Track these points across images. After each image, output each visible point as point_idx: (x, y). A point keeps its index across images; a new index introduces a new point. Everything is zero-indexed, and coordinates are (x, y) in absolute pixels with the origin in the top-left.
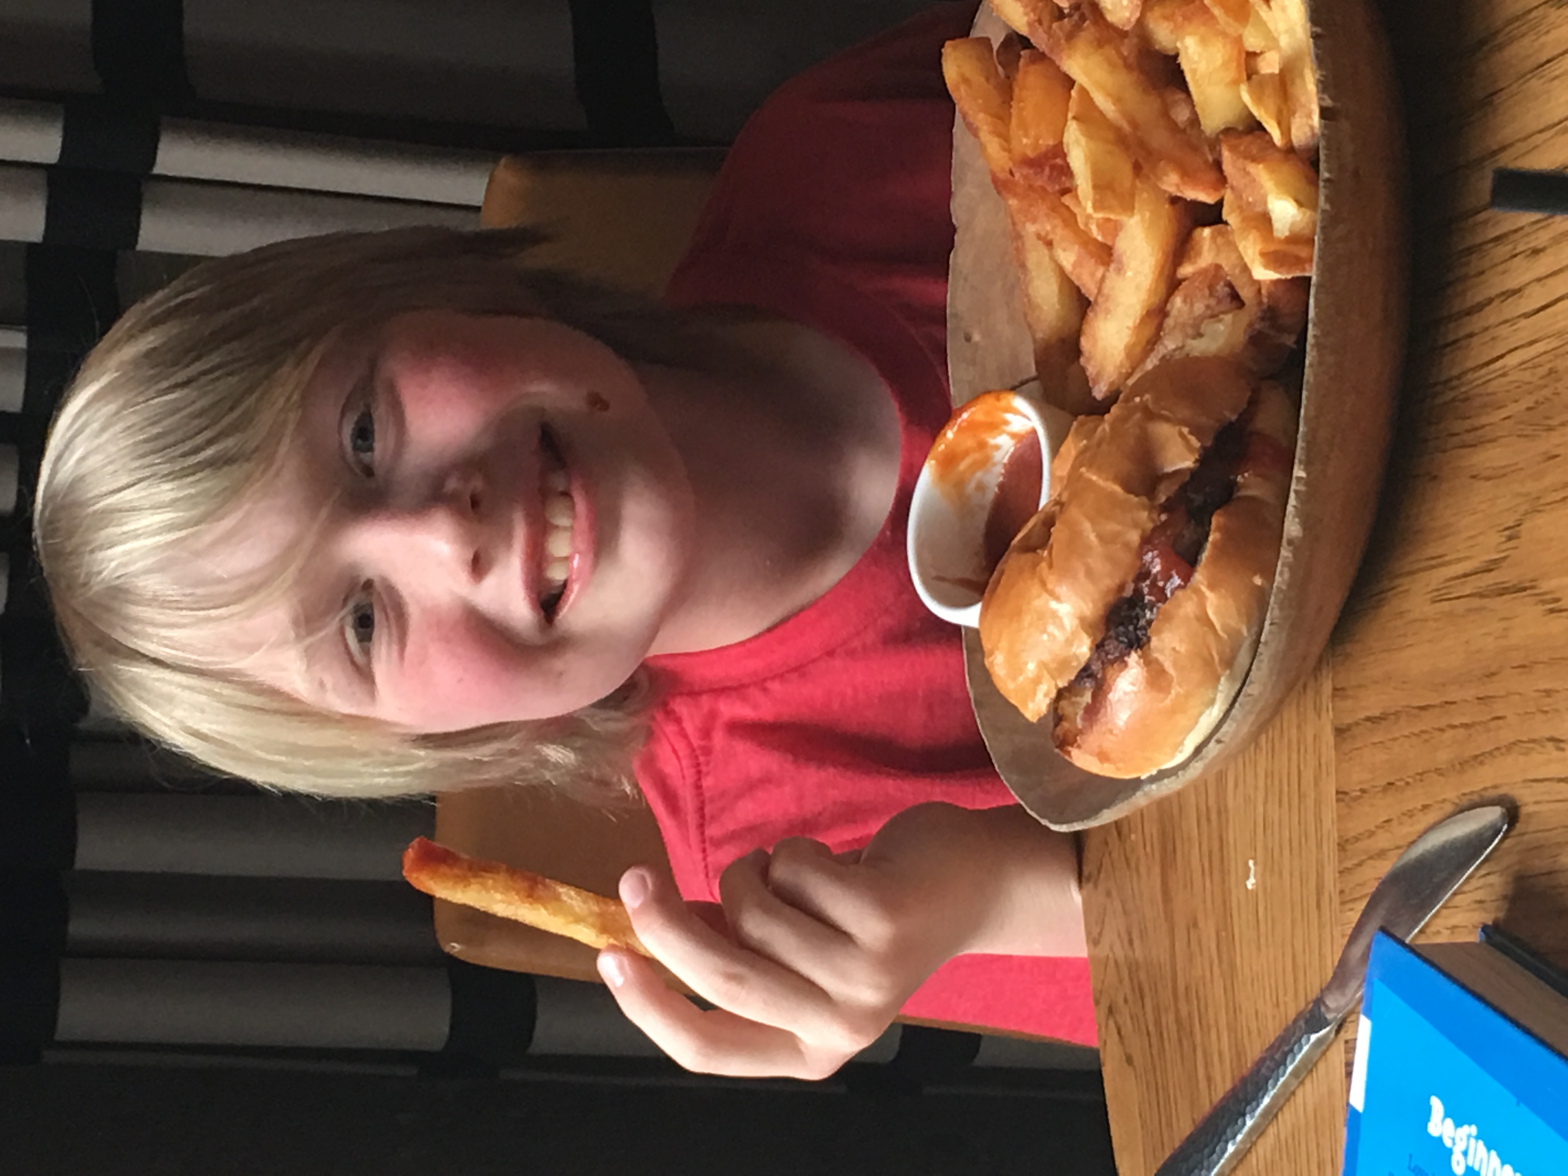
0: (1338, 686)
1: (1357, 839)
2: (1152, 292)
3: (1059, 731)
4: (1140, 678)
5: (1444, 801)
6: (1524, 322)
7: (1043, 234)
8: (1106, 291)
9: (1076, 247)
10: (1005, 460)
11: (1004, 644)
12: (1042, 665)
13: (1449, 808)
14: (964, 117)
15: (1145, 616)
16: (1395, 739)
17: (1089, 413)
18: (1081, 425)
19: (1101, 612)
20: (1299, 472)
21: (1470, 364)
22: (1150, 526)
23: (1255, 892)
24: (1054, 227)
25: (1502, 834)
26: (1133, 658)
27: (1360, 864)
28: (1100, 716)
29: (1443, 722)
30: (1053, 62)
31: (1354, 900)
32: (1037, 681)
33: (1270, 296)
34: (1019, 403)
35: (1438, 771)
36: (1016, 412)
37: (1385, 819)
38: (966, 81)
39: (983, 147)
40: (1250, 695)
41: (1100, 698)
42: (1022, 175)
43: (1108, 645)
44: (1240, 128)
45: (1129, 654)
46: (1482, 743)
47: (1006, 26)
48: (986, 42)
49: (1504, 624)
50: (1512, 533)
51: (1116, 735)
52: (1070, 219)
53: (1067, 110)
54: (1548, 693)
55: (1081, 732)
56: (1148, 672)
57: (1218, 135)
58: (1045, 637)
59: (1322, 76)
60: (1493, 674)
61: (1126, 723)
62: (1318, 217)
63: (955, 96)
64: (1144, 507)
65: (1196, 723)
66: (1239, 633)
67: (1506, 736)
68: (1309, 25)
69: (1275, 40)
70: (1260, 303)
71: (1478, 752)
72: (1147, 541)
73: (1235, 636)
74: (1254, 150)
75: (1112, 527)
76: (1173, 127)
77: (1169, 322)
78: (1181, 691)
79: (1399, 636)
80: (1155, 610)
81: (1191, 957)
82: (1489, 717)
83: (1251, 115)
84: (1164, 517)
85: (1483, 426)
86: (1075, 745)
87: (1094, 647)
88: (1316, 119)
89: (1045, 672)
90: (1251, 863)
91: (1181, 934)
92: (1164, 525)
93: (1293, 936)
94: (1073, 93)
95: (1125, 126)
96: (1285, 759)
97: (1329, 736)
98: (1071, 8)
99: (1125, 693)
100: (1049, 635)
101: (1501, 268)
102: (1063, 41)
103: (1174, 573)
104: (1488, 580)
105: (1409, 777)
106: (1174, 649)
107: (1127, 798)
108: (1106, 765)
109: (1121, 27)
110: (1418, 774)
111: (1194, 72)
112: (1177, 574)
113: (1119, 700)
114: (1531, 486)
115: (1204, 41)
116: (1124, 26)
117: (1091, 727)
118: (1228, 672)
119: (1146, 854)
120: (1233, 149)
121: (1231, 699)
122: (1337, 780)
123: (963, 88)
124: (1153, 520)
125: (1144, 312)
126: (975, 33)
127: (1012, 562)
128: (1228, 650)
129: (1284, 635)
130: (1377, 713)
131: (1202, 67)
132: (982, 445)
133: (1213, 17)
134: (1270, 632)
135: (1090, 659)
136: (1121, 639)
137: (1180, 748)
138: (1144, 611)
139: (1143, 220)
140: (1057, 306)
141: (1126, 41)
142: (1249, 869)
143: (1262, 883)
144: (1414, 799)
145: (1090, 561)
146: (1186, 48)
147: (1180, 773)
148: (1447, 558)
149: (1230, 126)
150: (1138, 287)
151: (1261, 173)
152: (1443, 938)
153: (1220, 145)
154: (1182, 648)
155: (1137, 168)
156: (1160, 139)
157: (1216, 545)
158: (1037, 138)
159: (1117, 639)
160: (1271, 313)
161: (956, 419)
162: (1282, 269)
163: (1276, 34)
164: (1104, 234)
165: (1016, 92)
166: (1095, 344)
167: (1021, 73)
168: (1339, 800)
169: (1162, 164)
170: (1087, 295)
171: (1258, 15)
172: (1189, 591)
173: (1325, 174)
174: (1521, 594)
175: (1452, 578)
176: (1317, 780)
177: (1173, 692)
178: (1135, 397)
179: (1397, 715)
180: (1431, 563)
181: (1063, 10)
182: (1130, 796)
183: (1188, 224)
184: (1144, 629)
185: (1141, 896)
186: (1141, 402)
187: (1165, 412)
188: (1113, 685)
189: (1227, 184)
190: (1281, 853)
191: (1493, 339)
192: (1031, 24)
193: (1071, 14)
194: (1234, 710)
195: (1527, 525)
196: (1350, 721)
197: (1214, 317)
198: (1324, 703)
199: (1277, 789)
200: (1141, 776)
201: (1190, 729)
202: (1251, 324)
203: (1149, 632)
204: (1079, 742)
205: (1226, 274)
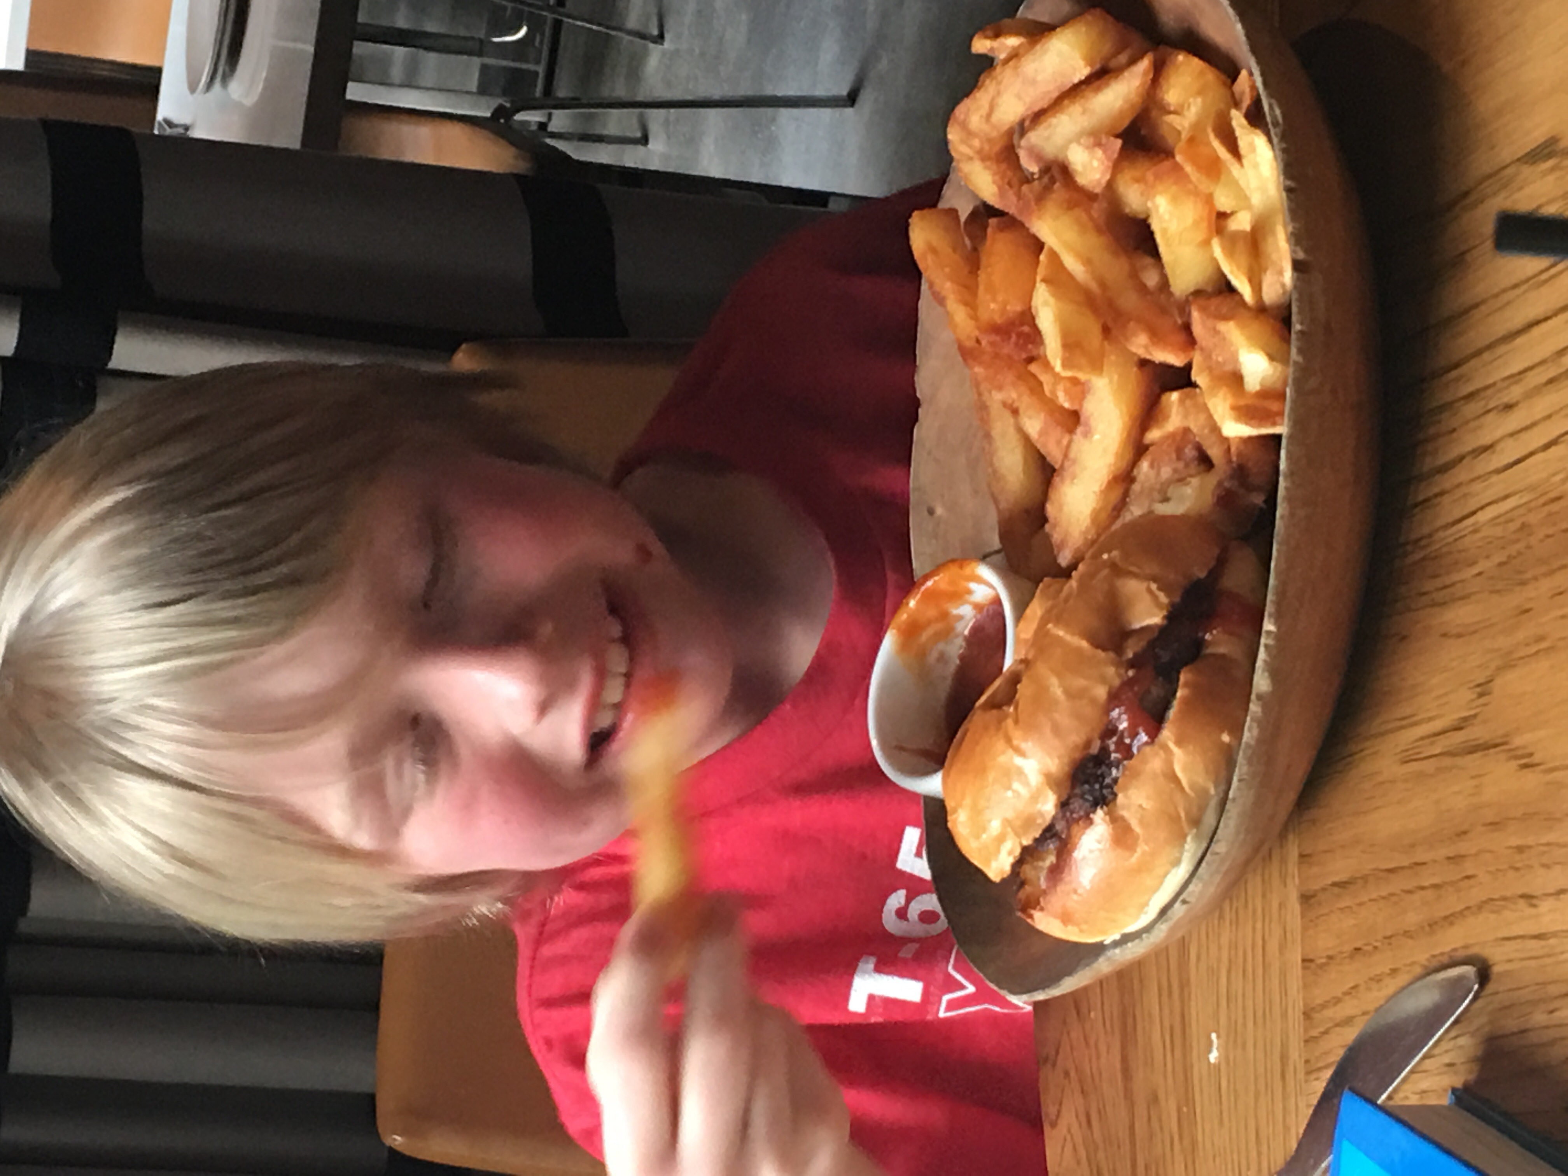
0: (1304, 853)
1: (1324, 1006)
2: (1119, 456)
3: (1021, 893)
4: (1106, 835)
5: (1413, 963)
6: (1495, 478)
7: (1009, 402)
8: (1072, 455)
9: (1042, 415)
10: (966, 632)
11: (968, 801)
12: (1007, 822)
13: (1418, 970)
14: (931, 286)
15: (1111, 774)
16: (1361, 904)
17: (1055, 576)
18: (1048, 586)
19: (1067, 769)
20: (1269, 626)
21: (1440, 522)
22: (1117, 682)
23: (1217, 1067)
24: (1020, 395)
25: (1473, 993)
26: (1099, 815)
27: (1326, 1032)
28: (1064, 875)
29: (1413, 884)
30: (1022, 225)
31: (1320, 1069)
32: (1000, 839)
33: (1240, 454)
34: (985, 571)
35: (1407, 934)
36: (980, 580)
37: (1352, 984)
38: (933, 250)
39: (949, 317)
40: (1217, 854)
41: (1065, 856)
42: (988, 342)
43: (1073, 803)
44: (1209, 289)
45: (1094, 812)
46: (1452, 903)
47: (975, 196)
48: (953, 213)
49: (1473, 782)
50: (1483, 689)
51: (1080, 895)
52: (1036, 388)
53: (1035, 273)
54: (1520, 849)
55: (1044, 893)
56: (1113, 829)
57: (1187, 297)
58: (1009, 794)
59: (1294, 228)
60: (1465, 833)
61: (1091, 882)
62: (1291, 370)
63: (921, 266)
64: (1110, 662)
65: (1161, 883)
66: (1206, 791)
67: (1476, 895)
68: (1282, 178)
69: (1246, 198)
70: (1230, 461)
71: (1448, 913)
72: (1114, 699)
73: (1203, 794)
74: (1224, 310)
75: (1080, 682)
76: (1143, 289)
77: (1136, 487)
78: (1146, 848)
79: (1367, 799)
80: (1121, 767)
81: (1151, 1136)
82: (1459, 877)
83: (1223, 276)
84: (1131, 673)
85: (1453, 585)
86: (1038, 907)
87: (1059, 804)
88: (1288, 276)
89: (1009, 829)
90: (1214, 1036)
91: (1141, 1109)
92: (1131, 680)
93: (1256, 1108)
94: (1042, 257)
95: (1094, 286)
96: (1250, 929)
97: (1294, 905)
98: (1040, 171)
99: (1091, 851)
100: (1014, 791)
101: (1473, 425)
102: (1033, 203)
103: (1140, 730)
104: (1458, 737)
105: (1376, 941)
106: (1140, 806)
107: (1088, 965)
108: (1070, 928)
109: (1091, 189)
110: (1385, 938)
111: (1165, 231)
112: (1144, 731)
113: (1084, 858)
114: (1503, 642)
115: (1174, 200)
116: (1094, 187)
117: (1055, 886)
118: (1195, 831)
119: (1106, 1033)
120: (1203, 310)
121: (1197, 859)
122: (1303, 948)
123: (930, 258)
124: (1119, 675)
125: (1111, 477)
126: (943, 205)
127: (978, 719)
128: (1195, 809)
129: (1252, 792)
130: (1344, 878)
131: (1174, 227)
132: (945, 616)
133: (1186, 176)
134: (1239, 789)
135: (1054, 818)
136: (1087, 797)
137: (1146, 909)
138: (1110, 769)
139: (1111, 382)
140: (1022, 476)
141: (1096, 205)
142: (1210, 1043)
143: (1225, 1056)
144: (1381, 964)
145: (1057, 716)
146: (1157, 208)
147: (1145, 935)
148: (1415, 719)
149: (1198, 288)
150: (1105, 450)
151: (1233, 331)
152: (1414, 1100)
153: (1190, 306)
154: (1149, 805)
155: (1106, 331)
156: (1129, 301)
157: (1186, 701)
158: (1005, 304)
159: (1082, 797)
160: (1240, 472)
161: (919, 588)
162: (1253, 422)
163: (1248, 193)
164: (1071, 399)
165: (984, 260)
166: (1060, 509)
167: (988, 242)
168: (1304, 968)
169: (1132, 324)
170: (1052, 463)
171: (1229, 172)
172: (1156, 747)
173: (1297, 327)
174: (1492, 751)
175: (1422, 738)
176: (1282, 947)
177: (1139, 850)
178: (1102, 553)
179: (1365, 878)
180: (1399, 724)
181: (1033, 174)
182: (1093, 962)
183: (1157, 389)
184: (1110, 787)
185: (1100, 1074)
186: (1109, 557)
187: (1133, 569)
188: (1078, 843)
189: (1196, 347)
190: (1245, 1025)
191: (1465, 495)
192: (1000, 188)
193: (1040, 178)
194: (1200, 870)
195: (1498, 681)
196: (1316, 887)
197: (1181, 480)
198: (1290, 871)
199: (1241, 960)
200: (1104, 940)
201: (1156, 889)
202: (1220, 484)
203: (1115, 789)
204: (1042, 904)
205: (1195, 436)
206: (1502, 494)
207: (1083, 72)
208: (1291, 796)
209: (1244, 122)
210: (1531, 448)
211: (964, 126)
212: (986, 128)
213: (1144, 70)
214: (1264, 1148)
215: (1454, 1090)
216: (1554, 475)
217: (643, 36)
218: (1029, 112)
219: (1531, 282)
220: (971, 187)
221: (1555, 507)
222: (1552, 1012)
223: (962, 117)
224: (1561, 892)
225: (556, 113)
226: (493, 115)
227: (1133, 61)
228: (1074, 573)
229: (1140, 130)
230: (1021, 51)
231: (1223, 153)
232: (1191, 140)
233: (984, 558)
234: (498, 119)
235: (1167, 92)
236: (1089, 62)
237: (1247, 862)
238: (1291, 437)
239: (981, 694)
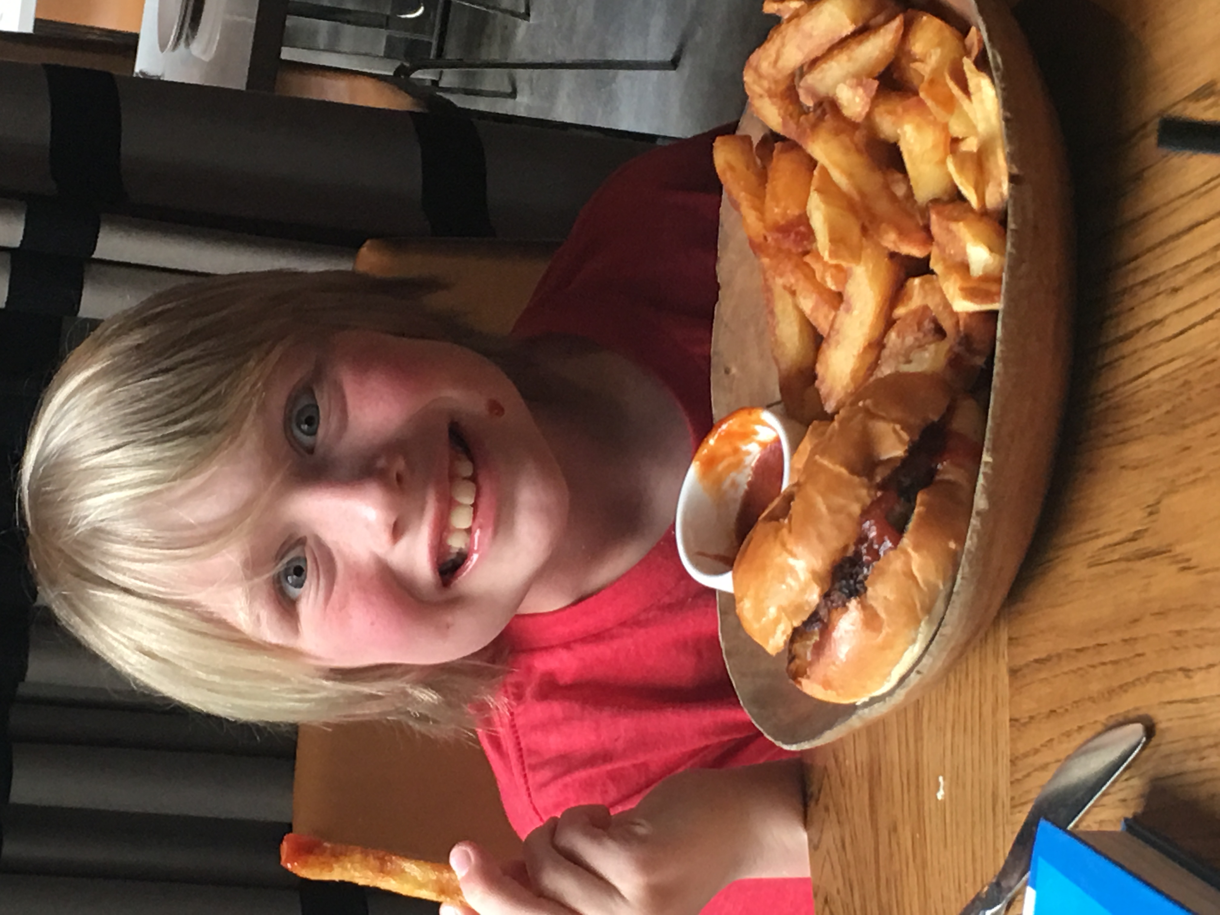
0: (1013, 637)
1: (1026, 755)
2: (873, 327)
3: (793, 666)
4: (858, 620)
5: (1096, 722)
6: (1164, 346)
7: (788, 285)
8: (837, 326)
9: (814, 296)
10: (753, 464)
11: (751, 592)
12: (781, 609)
13: (1099, 727)
14: (730, 194)
15: (862, 572)
16: (1055, 676)
17: (821, 420)
18: (816, 428)
19: (829, 568)
20: (986, 458)
21: (1121, 380)
22: (868, 501)
23: (943, 802)
24: (797, 280)
25: (1142, 745)
26: (853, 604)
27: (1028, 775)
28: (826, 650)
29: (1096, 660)
30: (800, 147)
31: (1022, 804)
32: (777, 621)
33: (966, 326)
34: (767, 416)
35: (1092, 699)
36: (763, 423)
37: (1048, 738)
38: (732, 168)
39: (742, 218)
40: (944, 636)
41: (826, 636)
42: (773, 239)
43: (833, 595)
44: (945, 198)
45: (849, 601)
46: (1127, 675)
47: (764, 126)
48: (747, 139)
49: (1146, 581)
50: (1153, 511)
51: (837, 666)
52: (810, 275)
53: (810, 184)
54: (1179, 633)
55: (810, 664)
56: (865, 615)
57: (927, 204)
58: (784, 587)
59: (1010, 149)
60: (1136, 621)
61: (847, 655)
62: (1006, 261)
64: (863, 486)
65: (901, 657)
66: (936, 586)
67: (1145, 668)
68: (1001, 111)
69: (974, 127)
70: (958, 331)
71: (1123, 683)
72: (866, 514)
73: (933, 590)
74: (956, 214)
75: (839, 501)
76: (893, 198)
77: (886, 352)
78: (889, 630)
79: (1063, 595)
80: (871, 567)
81: (891, 855)
82: (1132, 654)
83: (956, 187)
84: (879, 494)
85: (1132, 427)
86: (805, 676)
87: (822, 595)
88: (1005, 187)
89: (783, 614)
90: (941, 779)
91: (884, 836)
92: (879, 500)
93: (972, 835)
94: (816, 173)
95: (856, 197)
96: (969, 695)
97: (1005, 678)
98: (815, 105)
99: (846, 632)
100: (787, 585)
101: (1147, 305)
102: (808, 130)
103: (886, 538)
104: (1133, 547)
105: (1067, 704)
106: (885, 598)
107: (844, 721)
108: (829, 692)
109: (854, 120)
110: (1074, 702)
111: (910, 152)
112: (889, 539)
113: (841, 637)
114: (1167, 473)
115: (918, 128)
116: (856, 118)
117: (818, 659)
118: (927, 617)
119: (857, 776)
120: (938, 213)
121: (929, 639)
122: (1010, 710)
123: (728, 175)
124: (870, 496)
125: (866, 344)
126: (739, 133)
127: (760, 529)
128: (927, 601)
129: (972, 588)
130: (1043, 655)
131: (917, 149)
132: (736, 451)
133: (928, 109)
134: (961, 585)
135: (818, 606)
136: (844, 590)
137: (888, 678)
138: (862, 568)
139: (867, 270)
140: (797, 344)
141: (857, 133)
142: (939, 783)
143: (949, 795)
144: (1071, 722)
145: (821, 527)
146: (905, 133)
147: (887, 699)
148: (1100, 532)
149: (936, 197)
150: (861, 323)
151: (961, 229)
152: (1095, 828)
153: (929, 211)
154: (892, 597)
155: (864, 230)
156: (882, 206)
157: (920, 516)
158: (786, 209)
159: (840, 590)
160: (966, 340)
161: (717, 430)
162: (976, 300)
163: (975, 122)
164: (836, 283)
165: (770, 174)
166: (827, 367)
167: (775, 160)
168: (1011, 726)
169: (884, 226)
170: (821, 333)
171: (961, 106)
172: (898, 552)
173: (1011, 226)
174: (1158, 557)
175: (1105, 547)
176: (994, 711)
177: (884, 632)
178: (859, 401)
179: (1059, 656)
180: (1088, 536)
181: (809, 108)
182: (847, 720)
183: (902, 275)
184: (862, 582)
185: (853, 808)
186: (864, 405)
187: (883, 414)
188: (837, 625)
189: (934, 243)
190: (965, 770)
191: (1140, 360)
192: (783, 118)
193: (815, 110)
194: (931, 647)
195: (1165, 502)
196: (1022, 662)
197: (921, 347)
198: (1001, 649)
199: (962, 720)
200: (856, 702)
201: (896, 662)
202: (951, 349)
203: (866, 582)
204: (808, 673)
205: (932, 312)
206: (1170, 358)
207: (849, 29)
208: (1002, 592)
209: (973, 67)
210: (1192, 322)
211: (756, 70)
212: (772, 71)
213: (897, 27)
214: (978, 867)
215: (1126, 820)
216: (1210, 342)
217: (514, 14)
218: (807, 60)
219: (1195, 193)
220: (761, 118)
221: (1209, 368)
222: (1202, 759)
223: (754, 64)
224: (1211, 666)
225: (446, 71)
226: (395, 73)
227: (888, 21)
228: (836, 417)
229: (892, 74)
230: (801, 12)
231: (956, 91)
232: (932, 82)
233: (768, 407)
234: (400, 76)
235: (914, 44)
236: (854, 21)
237: (968, 643)
238: (1005, 311)
239: (763, 511)
